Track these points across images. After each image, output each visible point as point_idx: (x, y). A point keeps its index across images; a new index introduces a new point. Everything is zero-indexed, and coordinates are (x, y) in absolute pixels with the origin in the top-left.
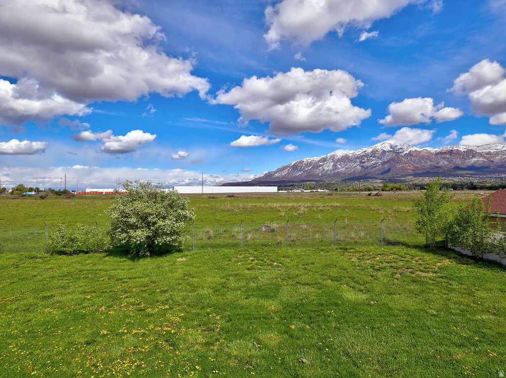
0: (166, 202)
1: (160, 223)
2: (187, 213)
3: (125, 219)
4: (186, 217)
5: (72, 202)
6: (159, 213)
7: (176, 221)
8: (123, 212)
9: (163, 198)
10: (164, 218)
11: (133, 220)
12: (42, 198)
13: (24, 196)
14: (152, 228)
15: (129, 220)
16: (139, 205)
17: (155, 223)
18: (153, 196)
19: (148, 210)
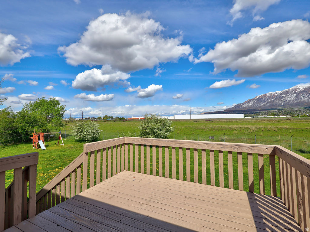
0: (162, 123)
1: (159, 132)
2: (171, 128)
3: (145, 130)
4: (171, 130)
5: (126, 123)
6: (158, 128)
7: (166, 132)
8: (144, 127)
9: (160, 121)
10: (160, 130)
11: (148, 131)
12: (114, 121)
13: (107, 120)
14: (155, 134)
15: (147, 131)
16: (151, 124)
17: (157, 132)
18: (156, 121)
19: (154, 127)
